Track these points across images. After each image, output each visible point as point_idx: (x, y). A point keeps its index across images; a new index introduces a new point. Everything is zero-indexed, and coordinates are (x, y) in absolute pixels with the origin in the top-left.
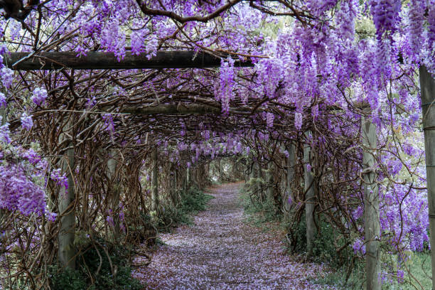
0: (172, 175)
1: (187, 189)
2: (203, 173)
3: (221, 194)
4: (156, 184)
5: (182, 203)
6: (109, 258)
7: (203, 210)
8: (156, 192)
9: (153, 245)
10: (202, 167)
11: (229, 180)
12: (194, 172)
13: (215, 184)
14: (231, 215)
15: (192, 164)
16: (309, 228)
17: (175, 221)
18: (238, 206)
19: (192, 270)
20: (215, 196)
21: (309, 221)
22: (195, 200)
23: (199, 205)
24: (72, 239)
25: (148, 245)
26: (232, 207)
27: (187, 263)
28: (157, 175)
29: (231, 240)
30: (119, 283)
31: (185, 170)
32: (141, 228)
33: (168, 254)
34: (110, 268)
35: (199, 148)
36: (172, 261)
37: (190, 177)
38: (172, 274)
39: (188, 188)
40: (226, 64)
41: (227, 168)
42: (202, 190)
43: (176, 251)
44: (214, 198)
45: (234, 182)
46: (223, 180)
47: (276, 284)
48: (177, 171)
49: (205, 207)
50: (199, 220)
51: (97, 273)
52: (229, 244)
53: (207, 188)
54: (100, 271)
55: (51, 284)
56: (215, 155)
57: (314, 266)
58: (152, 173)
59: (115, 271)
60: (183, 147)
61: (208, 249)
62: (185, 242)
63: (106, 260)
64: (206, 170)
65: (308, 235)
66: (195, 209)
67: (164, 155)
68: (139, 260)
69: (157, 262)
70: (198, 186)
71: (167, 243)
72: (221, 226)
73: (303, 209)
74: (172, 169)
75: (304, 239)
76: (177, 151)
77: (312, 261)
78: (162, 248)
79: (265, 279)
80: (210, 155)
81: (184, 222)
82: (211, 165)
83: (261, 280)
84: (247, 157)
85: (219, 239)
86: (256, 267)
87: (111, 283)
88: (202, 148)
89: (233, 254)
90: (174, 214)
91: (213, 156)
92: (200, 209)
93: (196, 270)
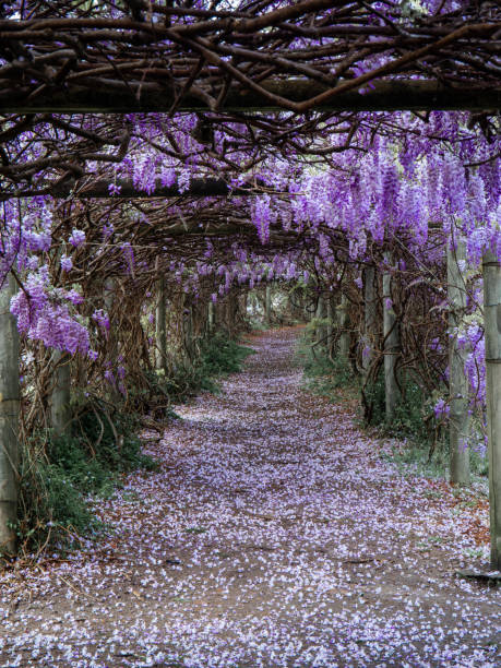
0: (186, 313)
1: (210, 337)
2: (236, 309)
3: (266, 347)
4: (162, 327)
5: (203, 360)
6: (113, 425)
7: (237, 371)
8: (163, 339)
9: (163, 419)
10: (235, 300)
11: (281, 322)
12: (221, 307)
13: (257, 329)
14: (282, 378)
15: (219, 296)
16: (389, 390)
17: (193, 386)
18: (295, 366)
19: (222, 450)
20: (257, 349)
21: (388, 380)
22: (223, 356)
23: (230, 362)
24: (68, 398)
25: (156, 418)
26: (285, 366)
27: (214, 442)
28: (163, 314)
29: (280, 413)
30: (124, 456)
31: (206, 305)
32: (145, 391)
33: (185, 430)
34: (114, 438)
35: (230, 271)
36: (192, 439)
37: (214, 317)
38: (193, 453)
39: (211, 335)
41: (278, 301)
42: (235, 339)
43: (198, 426)
44: (255, 352)
45: (291, 325)
46: (271, 321)
47: (337, 463)
48: (194, 307)
49: (240, 366)
50: (230, 386)
51: (98, 444)
52: (277, 419)
53: (243, 336)
54: (101, 442)
55: (47, 452)
56: (256, 281)
57: (393, 442)
58: (157, 310)
59: (122, 442)
60: (206, 269)
61: (244, 425)
62: (209, 416)
63: (108, 428)
64: (241, 305)
65: (387, 400)
66: (223, 370)
67: (175, 282)
68: (147, 435)
69: (170, 439)
70: (227, 332)
71: (184, 417)
72: (265, 395)
73: (381, 363)
74: (186, 304)
75: (383, 406)
76: (196, 276)
77: (391, 436)
78: (176, 421)
79: (322, 459)
80: (247, 281)
81: (206, 388)
82: (250, 296)
83: (318, 459)
84: (304, 285)
85: (262, 413)
86: (312, 446)
87: (116, 456)
88: (235, 270)
89: (282, 432)
90: (190, 376)
91: (252, 283)
92: (231, 370)
93: (228, 449)
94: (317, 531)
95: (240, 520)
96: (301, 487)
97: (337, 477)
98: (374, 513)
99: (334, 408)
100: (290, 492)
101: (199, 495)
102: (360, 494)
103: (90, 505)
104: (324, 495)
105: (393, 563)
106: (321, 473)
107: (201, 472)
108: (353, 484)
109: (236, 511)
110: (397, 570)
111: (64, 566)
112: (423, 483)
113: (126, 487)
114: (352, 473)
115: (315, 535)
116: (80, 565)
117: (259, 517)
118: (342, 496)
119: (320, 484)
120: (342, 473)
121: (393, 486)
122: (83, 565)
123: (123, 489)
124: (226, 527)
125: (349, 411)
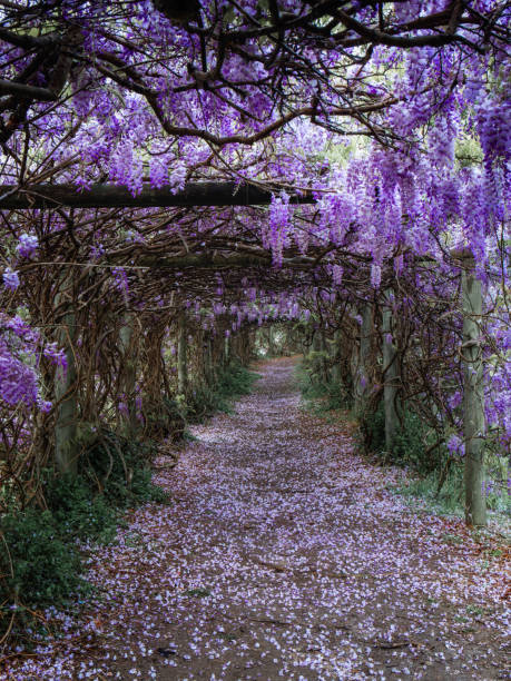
0: (205, 347)
1: (226, 366)
2: (247, 344)
3: (270, 373)
4: (184, 359)
5: (219, 385)
6: (123, 459)
7: (247, 394)
8: (184, 370)
9: (181, 439)
10: (246, 336)
11: (281, 353)
12: (235, 342)
13: (263, 359)
14: (284, 400)
15: (232, 333)
16: (389, 419)
17: (210, 409)
18: (293, 388)
19: (233, 475)
20: (263, 374)
21: (389, 410)
22: (235, 381)
23: (242, 387)
24: (73, 434)
25: (174, 441)
26: (284, 390)
27: (226, 465)
28: (185, 347)
29: (284, 433)
30: (135, 491)
31: (223, 341)
32: (164, 417)
33: (200, 453)
34: (124, 471)
35: (242, 311)
36: (205, 463)
37: (229, 349)
38: (205, 480)
39: (227, 363)
40: (279, 200)
41: (279, 337)
42: (246, 367)
43: (212, 448)
44: (262, 377)
45: (289, 356)
46: (273, 353)
47: (344, 494)
48: (212, 341)
49: (250, 389)
50: (242, 407)
51: (106, 479)
52: (282, 439)
53: (252, 365)
54: (111, 476)
55: (45, 494)
56: (263, 320)
57: (396, 471)
58: (179, 345)
59: (131, 476)
60: (220, 309)
61: (253, 445)
62: (223, 436)
63: (118, 461)
64: (251, 340)
65: (387, 429)
66: (236, 393)
67: (195, 319)
68: (162, 460)
69: (186, 462)
70: (240, 361)
71: (200, 437)
72: (270, 415)
73: (380, 394)
74: (205, 339)
75: (382, 434)
76: (213, 315)
77: (392, 464)
78: (193, 444)
79: (329, 487)
80: (256, 321)
81: (221, 409)
82: (258, 333)
83: (324, 489)
84: (306, 323)
85: (268, 432)
86: (317, 471)
87: (124, 491)
88: (245, 310)
89: (287, 453)
90: (208, 400)
91: (260, 322)
92: (242, 392)
93: (238, 473)
94: (336, 592)
95: (249, 572)
96: (312, 524)
97: (346, 512)
98: (394, 565)
99: (332, 430)
100: (300, 530)
101: (207, 534)
102: (374, 536)
103: (87, 555)
104: (336, 535)
105: (433, 649)
106: (329, 506)
107: (211, 504)
108: (364, 523)
109: (245, 557)
110: (440, 662)
111: (29, 665)
112: (437, 523)
113: (132, 527)
114: (361, 505)
115: (334, 598)
116: (48, 661)
117: (269, 566)
118: (355, 538)
119: (330, 520)
120: (351, 506)
121: (407, 525)
122: (53, 661)
123: (128, 528)
124: (234, 584)
125: (345, 434)
